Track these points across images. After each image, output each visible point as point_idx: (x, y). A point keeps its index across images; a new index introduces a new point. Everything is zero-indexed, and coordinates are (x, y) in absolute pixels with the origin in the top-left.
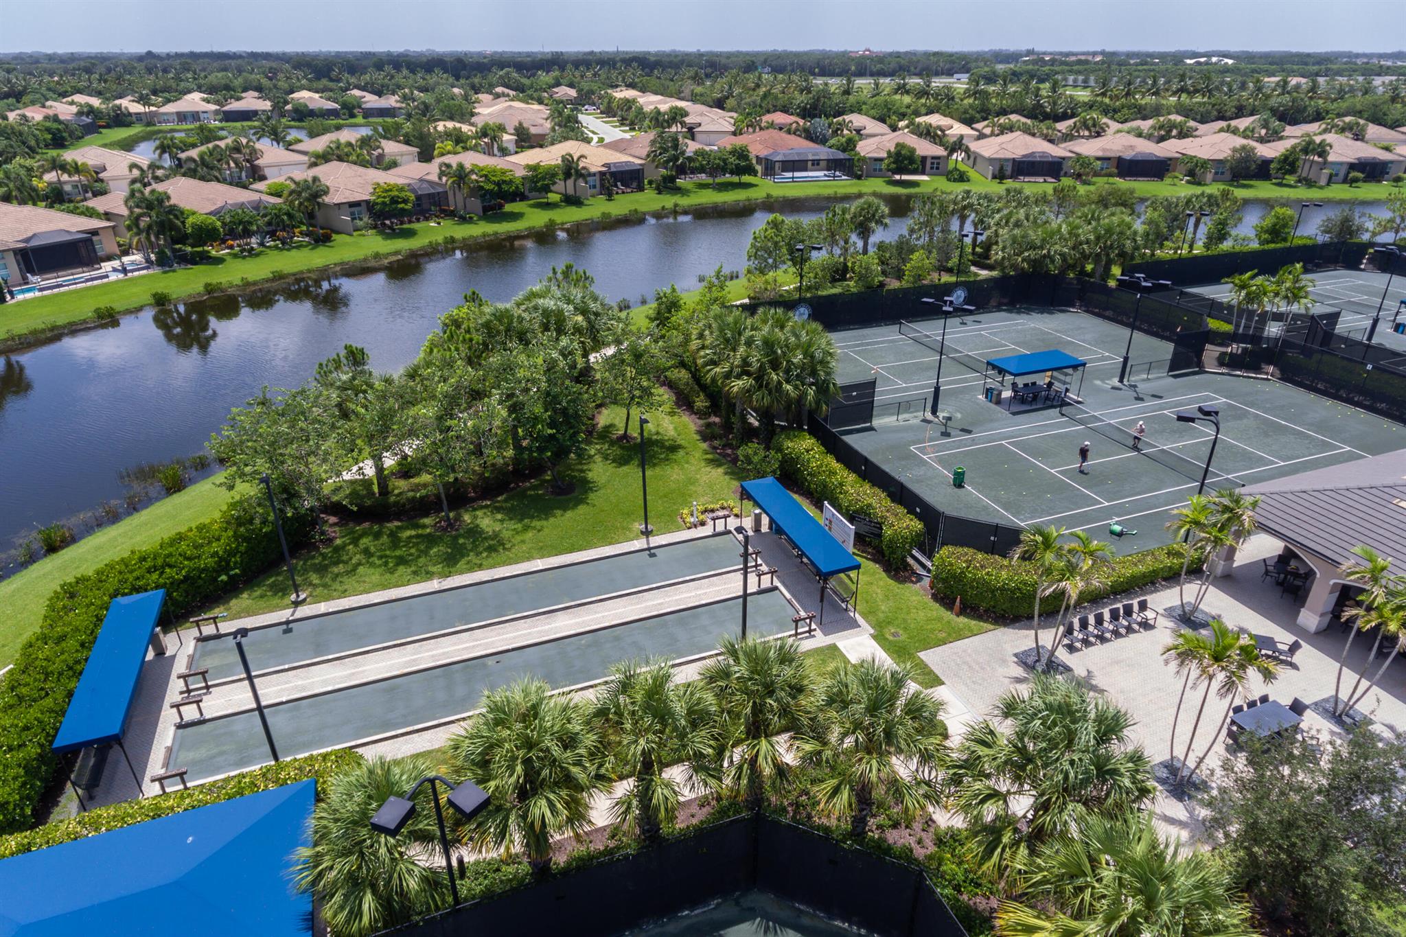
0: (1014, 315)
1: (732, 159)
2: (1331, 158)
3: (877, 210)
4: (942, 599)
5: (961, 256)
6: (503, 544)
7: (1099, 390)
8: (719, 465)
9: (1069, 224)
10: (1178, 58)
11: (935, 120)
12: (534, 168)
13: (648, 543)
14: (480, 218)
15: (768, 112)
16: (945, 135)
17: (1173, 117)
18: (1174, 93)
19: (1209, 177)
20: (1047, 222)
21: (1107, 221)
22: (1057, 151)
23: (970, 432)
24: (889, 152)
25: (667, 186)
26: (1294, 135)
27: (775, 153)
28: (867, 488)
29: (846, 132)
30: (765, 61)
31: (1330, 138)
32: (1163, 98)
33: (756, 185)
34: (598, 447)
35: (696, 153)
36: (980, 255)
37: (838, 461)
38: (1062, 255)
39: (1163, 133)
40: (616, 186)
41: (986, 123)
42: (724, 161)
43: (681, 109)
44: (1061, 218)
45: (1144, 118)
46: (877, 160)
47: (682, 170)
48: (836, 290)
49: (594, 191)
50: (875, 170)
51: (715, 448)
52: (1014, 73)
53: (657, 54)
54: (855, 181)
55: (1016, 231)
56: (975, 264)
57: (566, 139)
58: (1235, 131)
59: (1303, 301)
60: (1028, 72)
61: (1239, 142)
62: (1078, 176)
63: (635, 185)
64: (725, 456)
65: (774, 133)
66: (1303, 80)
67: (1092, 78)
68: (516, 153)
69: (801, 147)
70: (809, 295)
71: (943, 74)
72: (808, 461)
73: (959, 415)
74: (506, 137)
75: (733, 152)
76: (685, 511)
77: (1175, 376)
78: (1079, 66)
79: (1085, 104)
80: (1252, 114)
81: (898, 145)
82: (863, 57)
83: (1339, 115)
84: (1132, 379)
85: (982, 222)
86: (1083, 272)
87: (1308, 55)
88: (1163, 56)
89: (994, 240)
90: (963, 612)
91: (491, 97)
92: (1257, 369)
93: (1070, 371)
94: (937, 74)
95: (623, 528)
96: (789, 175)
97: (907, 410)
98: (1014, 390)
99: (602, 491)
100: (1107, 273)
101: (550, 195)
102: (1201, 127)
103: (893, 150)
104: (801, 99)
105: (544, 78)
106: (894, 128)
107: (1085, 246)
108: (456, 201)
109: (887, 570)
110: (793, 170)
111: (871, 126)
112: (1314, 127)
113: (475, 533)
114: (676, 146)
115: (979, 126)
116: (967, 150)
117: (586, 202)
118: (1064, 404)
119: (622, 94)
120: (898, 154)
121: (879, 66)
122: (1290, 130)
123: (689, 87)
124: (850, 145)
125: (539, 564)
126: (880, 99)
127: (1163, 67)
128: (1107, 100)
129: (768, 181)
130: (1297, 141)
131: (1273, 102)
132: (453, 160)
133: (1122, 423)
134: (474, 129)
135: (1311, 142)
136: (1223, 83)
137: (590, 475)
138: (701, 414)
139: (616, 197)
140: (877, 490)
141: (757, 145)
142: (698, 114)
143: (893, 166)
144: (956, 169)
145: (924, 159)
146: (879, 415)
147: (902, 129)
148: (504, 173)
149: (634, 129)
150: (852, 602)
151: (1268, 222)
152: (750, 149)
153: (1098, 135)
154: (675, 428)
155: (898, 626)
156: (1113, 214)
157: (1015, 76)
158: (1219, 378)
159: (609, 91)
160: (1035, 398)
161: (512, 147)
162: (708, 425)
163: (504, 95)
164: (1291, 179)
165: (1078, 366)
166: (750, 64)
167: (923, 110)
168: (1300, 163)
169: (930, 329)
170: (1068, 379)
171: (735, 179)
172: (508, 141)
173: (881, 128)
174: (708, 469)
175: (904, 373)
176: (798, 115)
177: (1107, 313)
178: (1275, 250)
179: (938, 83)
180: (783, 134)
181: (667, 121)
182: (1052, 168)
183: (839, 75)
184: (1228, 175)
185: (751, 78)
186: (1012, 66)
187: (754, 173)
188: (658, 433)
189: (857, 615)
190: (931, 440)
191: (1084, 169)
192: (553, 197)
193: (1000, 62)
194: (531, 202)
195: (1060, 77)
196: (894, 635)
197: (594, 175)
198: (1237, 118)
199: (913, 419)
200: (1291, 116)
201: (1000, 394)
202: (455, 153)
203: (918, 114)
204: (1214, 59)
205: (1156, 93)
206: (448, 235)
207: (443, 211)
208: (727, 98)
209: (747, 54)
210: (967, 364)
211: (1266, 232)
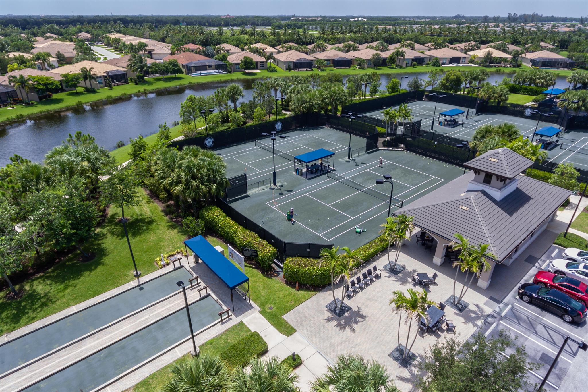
0: (302, 132)
1: (170, 67)
2: (406, 57)
3: (237, 90)
4: (290, 283)
5: (277, 108)
6: (51, 300)
7: (341, 163)
8: (175, 228)
9: (319, 91)
10: (347, 18)
11: (259, 45)
12: (66, 75)
13: (139, 282)
14: (38, 103)
15: (186, 43)
16: (264, 52)
17: (350, 42)
18: (349, 33)
19: (366, 66)
20: (310, 91)
21: (333, 89)
22: (309, 58)
23: (291, 191)
24: (241, 61)
25: (140, 80)
26: (393, 48)
27: (191, 63)
28: (248, 233)
29: (222, 52)
30: (183, 20)
31: (404, 49)
32: (345, 35)
33: (184, 78)
34: (108, 228)
35: (152, 64)
36: (285, 105)
37: (233, 219)
38: (319, 104)
39: (347, 49)
40: (114, 82)
41: (280, 46)
42: (167, 67)
43: (143, 43)
44: (315, 89)
45: (340, 43)
46: (237, 64)
47: (147, 73)
48: (225, 128)
49: (101, 85)
50: (237, 68)
51: (172, 219)
52: (289, 25)
53: (132, 17)
54: (229, 74)
55: (299, 95)
56: (284, 109)
57: (84, 59)
58: (372, 48)
59: (409, 118)
60: (294, 24)
61: (375, 52)
62: (319, 68)
63: (123, 81)
64: (177, 222)
65: (190, 54)
66: (391, 27)
67: (318, 27)
68: (59, 67)
69: (202, 59)
70: (211, 133)
71: (260, 25)
72: (218, 221)
73: (286, 184)
74: (51, 59)
75: (170, 63)
76: (158, 259)
77: (369, 153)
78: (312, 22)
79: (317, 38)
80: (377, 41)
81: (245, 57)
82: (226, 18)
83: (405, 40)
84: (353, 156)
85: (284, 91)
86: (327, 111)
87: (391, 17)
88: (342, 18)
89: (290, 99)
90: (300, 288)
91: (43, 39)
92: (397, 147)
93: (329, 157)
94: (258, 25)
95: (124, 275)
96: (199, 72)
97: (263, 185)
98: (307, 169)
99: (111, 255)
100: (336, 110)
101: (77, 88)
102: (360, 46)
103: (243, 59)
104: (200, 37)
105: (72, 29)
106: (243, 50)
107: (326, 100)
108: (22, 94)
109: (263, 272)
110: (200, 70)
111: (233, 49)
112: (398, 45)
113: (33, 297)
114: (141, 61)
115: (278, 47)
116: (274, 59)
117: (98, 91)
118: (328, 172)
119: (114, 36)
120: (245, 61)
121: (234, 22)
122: (390, 47)
123: (148, 32)
124: (224, 58)
125: (74, 309)
126: (235, 36)
127: (343, 22)
128: (325, 36)
129: (189, 76)
130: (394, 51)
131: (383, 36)
132: (17, 74)
133: (352, 178)
134: (31, 56)
135: (398, 51)
136: (364, 29)
137: (104, 246)
138: (164, 201)
139: (114, 87)
140: (253, 233)
141: (182, 59)
142: (152, 45)
143: (244, 67)
144: (271, 67)
145: (257, 63)
146: (250, 189)
147: (246, 50)
148: (48, 79)
149: (122, 53)
150: (248, 295)
151: (391, 85)
152: (178, 61)
153: (324, 50)
154: (151, 210)
155: (271, 303)
156: (335, 86)
157: (288, 26)
158: (385, 152)
159: (107, 35)
160: (316, 171)
161: (56, 64)
162: (168, 206)
163: (50, 37)
164: (394, 66)
165: (332, 155)
166: (176, 21)
167: (254, 42)
168: (396, 59)
169: (267, 142)
170: (328, 160)
171: (173, 75)
172: (53, 61)
173: (238, 50)
174: (169, 231)
175: (259, 165)
176: (200, 44)
177: (339, 127)
178: (394, 96)
179: (258, 29)
180: (193, 54)
181: (137, 49)
182: (309, 65)
183: (217, 26)
184: (372, 65)
185: (176, 28)
186: (287, 22)
187: (182, 72)
188: (141, 215)
189: (251, 302)
190: (275, 198)
191: (321, 65)
192: (80, 89)
193: (283, 20)
194: (68, 92)
195: (306, 26)
196: (270, 308)
197: (100, 77)
198: (372, 42)
199: (266, 188)
200: (390, 41)
201: (302, 170)
202: (20, 69)
203: (251, 43)
204: (360, 19)
205: (343, 33)
206: (19, 114)
207: (14, 101)
208: (166, 37)
209: (175, 16)
210: (286, 157)
211: (390, 88)
